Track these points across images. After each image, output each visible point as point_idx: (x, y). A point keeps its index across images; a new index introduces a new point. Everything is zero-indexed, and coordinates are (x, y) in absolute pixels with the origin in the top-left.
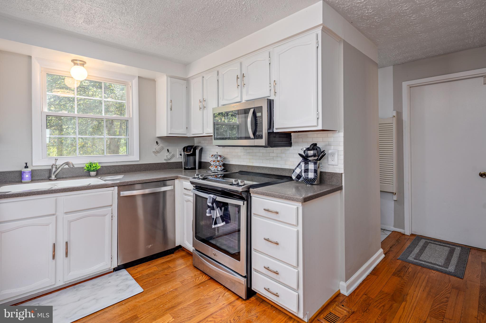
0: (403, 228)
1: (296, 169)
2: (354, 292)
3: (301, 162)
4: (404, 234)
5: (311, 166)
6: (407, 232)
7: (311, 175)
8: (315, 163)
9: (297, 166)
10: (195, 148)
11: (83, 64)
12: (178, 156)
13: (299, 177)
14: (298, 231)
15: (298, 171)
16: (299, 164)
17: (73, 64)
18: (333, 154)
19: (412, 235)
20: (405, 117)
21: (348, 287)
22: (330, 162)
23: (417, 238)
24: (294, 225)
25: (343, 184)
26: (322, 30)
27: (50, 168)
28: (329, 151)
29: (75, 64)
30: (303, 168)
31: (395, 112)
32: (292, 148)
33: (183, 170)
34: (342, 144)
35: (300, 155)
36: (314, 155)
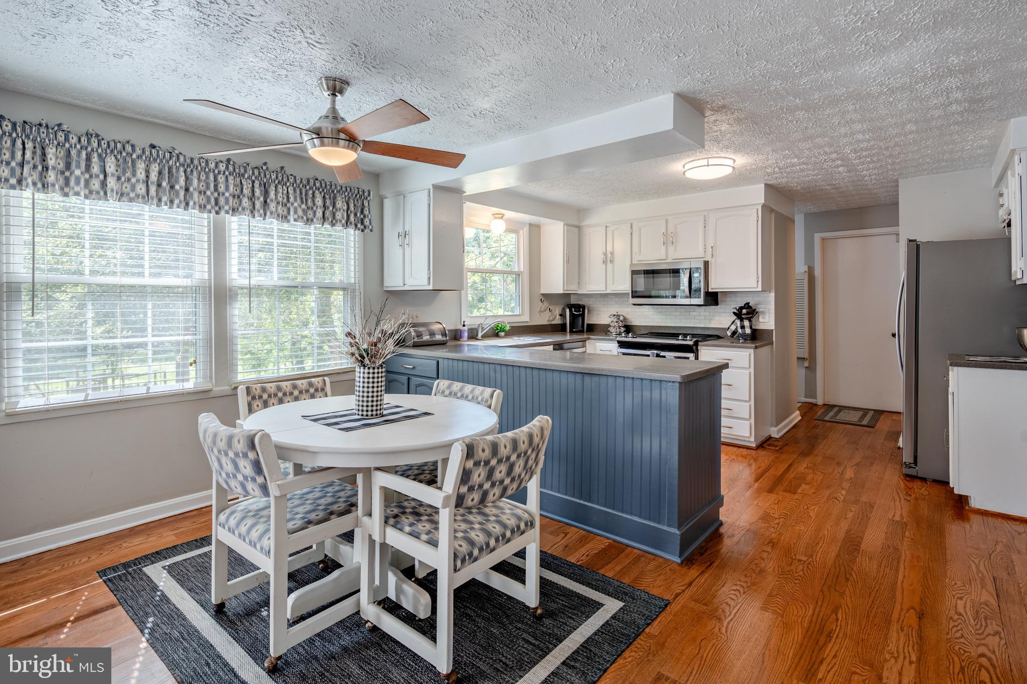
0: (816, 398)
1: (730, 326)
2: (783, 436)
3: (735, 320)
4: (816, 405)
5: (746, 323)
6: (820, 402)
7: (748, 331)
8: (750, 321)
9: (732, 324)
10: (583, 307)
11: (502, 217)
12: (558, 317)
13: (734, 333)
14: (750, 373)
15: (733, 328)
16: (734, 322)
17: (493, 217)
18: (763, 313)
19: (824, 405)
20: (818, 272)
21: (779, 431)
22: (761, 319)
23: (829, 407)
24: (746, 368)
25: (774, 339)
26: (762, 207)
27: (476, 327)
28: (760, 309)
29: (496, 218)
30: (739, 325)
31: (807, 266)
32: (719, 306)
33: (568, 334)
34: (773, 303)
35: (734, 313)
36: (747, 313)
